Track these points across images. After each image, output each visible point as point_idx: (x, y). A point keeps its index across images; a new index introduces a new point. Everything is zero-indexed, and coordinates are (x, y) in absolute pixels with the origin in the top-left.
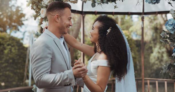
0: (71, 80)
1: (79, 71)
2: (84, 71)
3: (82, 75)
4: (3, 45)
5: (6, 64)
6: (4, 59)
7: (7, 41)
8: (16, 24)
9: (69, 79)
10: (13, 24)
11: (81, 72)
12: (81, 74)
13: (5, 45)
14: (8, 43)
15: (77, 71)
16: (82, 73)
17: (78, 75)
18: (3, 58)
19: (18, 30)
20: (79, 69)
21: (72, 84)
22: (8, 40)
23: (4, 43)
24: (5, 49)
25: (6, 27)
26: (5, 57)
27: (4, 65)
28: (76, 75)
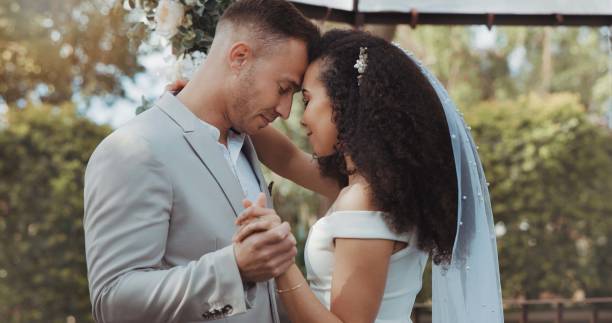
0: (227, 288)
1: (258, 248)
2: (279, 247)
3: (272, 263)
4: (48, 155)
5: (62, 238)
6: (51, 217)
7: (65, 141)
8: (111, 70)
9: (217, 285)
10: (101, 68)
11: (265, 253)
12: (265, 260)
13: (57, 159)
14: (67, 148)
15: (250, 249)
16: (273, 256)
17: (254, 267)
18: (48, 210)
19: (122, 94)
20: (255, 239)
21: (233, 305)
22: (68, 135)
23: (52, 149)
24: (55, 172)
25: (69, 80)
26: (55, 207)
27: (51, 241)
28: (248, 265)
